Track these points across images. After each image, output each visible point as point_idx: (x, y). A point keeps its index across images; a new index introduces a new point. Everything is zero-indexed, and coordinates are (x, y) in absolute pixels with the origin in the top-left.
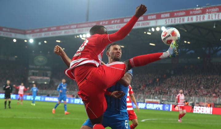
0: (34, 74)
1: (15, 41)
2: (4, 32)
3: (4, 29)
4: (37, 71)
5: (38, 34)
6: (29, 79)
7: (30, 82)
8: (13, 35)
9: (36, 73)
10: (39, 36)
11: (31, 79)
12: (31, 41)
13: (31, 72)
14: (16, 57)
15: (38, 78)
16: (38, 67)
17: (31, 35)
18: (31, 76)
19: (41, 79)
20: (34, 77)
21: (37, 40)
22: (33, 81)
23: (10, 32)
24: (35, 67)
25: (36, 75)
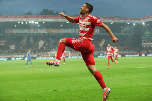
0: (144, 42)
1: (134, 24)
2: (128, 20)
3: (128, 19)
4: (146, 40)
5: (147, 19)
6: (142, 45)
7: (143, 46)
8: (133, 21)
9: (146, 41)
10: (147, 20)
11: (143, 44)
12: (143, 24)
13: (143, 41)
14: (133, 33)
15: (147, 44)
16: (146, 38)
17: (143, 20)
18: (143, 43)
19: (149, 44)
20: (145, 44)
21: (146, 23)
22: (144, 46)
23: (132, 20)
24: (145, 38)
25: (146, 42)
